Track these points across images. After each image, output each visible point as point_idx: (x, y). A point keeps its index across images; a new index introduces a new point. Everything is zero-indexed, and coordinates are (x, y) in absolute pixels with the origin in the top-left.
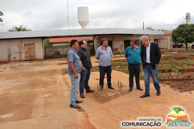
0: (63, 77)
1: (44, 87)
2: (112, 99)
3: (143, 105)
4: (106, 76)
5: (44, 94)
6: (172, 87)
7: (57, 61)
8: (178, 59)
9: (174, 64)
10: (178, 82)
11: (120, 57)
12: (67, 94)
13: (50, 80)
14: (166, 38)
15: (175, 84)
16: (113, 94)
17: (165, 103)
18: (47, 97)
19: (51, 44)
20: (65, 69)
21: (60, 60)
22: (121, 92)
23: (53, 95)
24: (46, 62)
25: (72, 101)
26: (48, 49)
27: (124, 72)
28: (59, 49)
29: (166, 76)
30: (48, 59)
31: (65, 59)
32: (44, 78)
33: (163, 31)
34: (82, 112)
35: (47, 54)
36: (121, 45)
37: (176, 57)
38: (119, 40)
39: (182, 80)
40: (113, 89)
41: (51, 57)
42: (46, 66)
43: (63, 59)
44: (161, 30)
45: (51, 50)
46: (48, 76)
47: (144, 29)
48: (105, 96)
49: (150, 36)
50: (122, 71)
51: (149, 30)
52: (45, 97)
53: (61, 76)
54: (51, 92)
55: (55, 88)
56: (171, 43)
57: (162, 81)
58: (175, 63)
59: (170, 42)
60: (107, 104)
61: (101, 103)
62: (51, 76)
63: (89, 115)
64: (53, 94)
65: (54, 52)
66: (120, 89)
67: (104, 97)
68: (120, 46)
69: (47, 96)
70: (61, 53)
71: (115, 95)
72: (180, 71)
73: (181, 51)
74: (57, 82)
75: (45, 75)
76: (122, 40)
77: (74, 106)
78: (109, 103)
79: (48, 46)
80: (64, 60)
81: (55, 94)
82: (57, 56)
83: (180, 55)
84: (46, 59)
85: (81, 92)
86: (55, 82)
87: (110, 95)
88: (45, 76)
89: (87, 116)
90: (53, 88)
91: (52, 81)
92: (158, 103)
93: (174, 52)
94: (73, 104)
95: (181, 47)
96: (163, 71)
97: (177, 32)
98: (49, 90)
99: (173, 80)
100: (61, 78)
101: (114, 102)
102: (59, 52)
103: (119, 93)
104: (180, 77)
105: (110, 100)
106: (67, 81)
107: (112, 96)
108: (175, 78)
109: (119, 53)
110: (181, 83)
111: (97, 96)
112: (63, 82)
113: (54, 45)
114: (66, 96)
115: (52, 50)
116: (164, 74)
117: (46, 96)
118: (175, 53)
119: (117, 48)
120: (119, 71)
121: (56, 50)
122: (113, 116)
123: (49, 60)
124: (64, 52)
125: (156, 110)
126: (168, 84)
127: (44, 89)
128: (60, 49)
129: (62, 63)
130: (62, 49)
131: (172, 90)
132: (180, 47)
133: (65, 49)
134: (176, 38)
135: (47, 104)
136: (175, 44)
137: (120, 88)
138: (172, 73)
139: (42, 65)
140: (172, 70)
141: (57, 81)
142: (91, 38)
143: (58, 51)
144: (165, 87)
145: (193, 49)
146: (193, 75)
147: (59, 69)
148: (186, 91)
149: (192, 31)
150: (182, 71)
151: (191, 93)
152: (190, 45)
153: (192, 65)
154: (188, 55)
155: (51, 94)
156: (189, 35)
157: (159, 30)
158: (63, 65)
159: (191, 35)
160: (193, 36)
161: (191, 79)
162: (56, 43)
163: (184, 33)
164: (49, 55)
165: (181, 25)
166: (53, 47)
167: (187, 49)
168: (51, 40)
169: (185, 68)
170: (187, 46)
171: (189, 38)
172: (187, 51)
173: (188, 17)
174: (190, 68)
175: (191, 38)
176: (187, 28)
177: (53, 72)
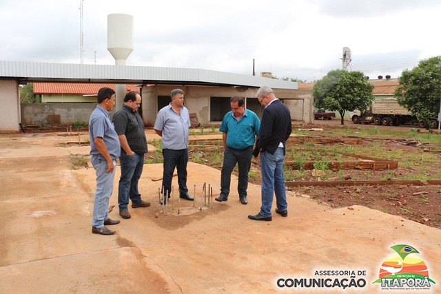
0: (76, 174)
1: (29, 196)
2: (192, 221)
3: (258, 233)
5: (33, 210)
6: (314, 197)
7: (54, 138)
8: (324, 144)
9: (318, 153)
10: (327, 189)
11: (202, 133)
12: (89, 210)
13: (42, 179)
14: (301, 96)
15: (320, 192)
16: (193, 211)
17: (302, 229)
18: (40, 218)
19: (38, 96)
20: (76, 155)
21: (63, 135)
22: (208, 206)
23: (55, 213)
25: (97, 221)
26: (29, 109)
27: (211, 165)
28: (58, 110)
29: (301, 177)
30: (30, 132)
31: (73, 133)
32: (27, 176)
33: (295, 81)
34: (128, 248)
35: (28, 121)
36: (204, 108)
37: (322, 138)
38: (200, 97)
39: (334, 184)
40: (192, 200)
41: (37, 127)
42: (29, 147)
43: (69, 133)
44: (290, 80)
45: (37, 110)
46: (37, 171)
47: (254, 74)
48: (176, 214)
50: (207, 164)
51: (266, 78)
52: (35, 218)
53: (69, 170)
54: (48, 206)
55: (58, 197)
56: (311, 109)
57: (294, 186)
58: (319, 151)
59: (308, 106)
60: (180, 232)
61: (169, 229)
62: (43, 170)
63: (145, 254)
64: (56, 211)
65: (45, 116)
66: (207, 201)
67: (174, 217)
68: (200, 109)
69: (42, 215)
70: (64, 120)
71: (196, 214)
72: (330, 166)
73: (332, 128)
74: (61, 185)
75: (28, 169)
76: (205, 96)
77: (101, 231)
78: (186, 228)
79: (29, 102)
80: (72, 135)
81: (60, 212)
82: (53, 125)
83: (329, 135)
84: (24, 132)
85: (122, 206)
86: (57, 185)
87: (185, 212)
88: (29, 171)
89: (140, 256)
91: (47, 183)
92: (289, 228)
93: (317, 127)
94: (98, 227)
95: (330, 119)
96: (296, 167)
97: (325, 86)
98: (44, 201)
99: (316, 184)
100: (71, 176)
101: (195, 226)
102: (59, 116)
103: (204, 208)
104: (331, 179)
105: (187, 223)
106: (85, 182)
107: (190, 215)
108: (319, 180)
109: (197, 124)
110: (333, 190)
111: (157, 214)
112: (75, 186)
113: (45, 100)
114: (88, 215)
115: (40, 110)
116: (298, 173)
117: (37, 214)
118: (319, 131)
119: (195, 114)
120: (202, 163)
121: (51, 111)
122: (198, 254)
124: (70, 118)
125: (286, 242)
126: (306, 192)
127: (30, 200)
128: (61, 110)
129: (68, 143)
130: (65, 110)
131: (314, 203)
132: (329, 117)
133: (73, 110)
134: (320, 98)
135: (42, 233)
136: (319, 111)
137: (207, 199)
138: (314, 170)
139: (18, 146)
140: (314, 165)
141: (61, 183)
142: (135, 88)
143: (57, 113)
144: (300, 198)
145: (355, 123)
146: (355, 175)
147: (61, 155)
148: (342, 205)
149: (353, 85)
150: (333, 167)
151: (352, 209)
152: (349, 115)
153: (354, 155)
154: (345, 135)
155: (49, 211)
156: (347, 93)
157: (287, 79)
158: (69, 148)
159: (352, 94)
160: (357, 96)
161: (351, 184)
162: (50, 95)
163: (338, 89)
164: (33, 123)
165: (334, 71)
166: (44, 105)
167: (342, 123)
168: (38, 88)
169: (340, 161)
170: (342, 117)
171: (348, 99)
172: (343, 128)
173: (347, 57)
174: (349, 161)
175: (352, 101)
176: (344, 79)
177: (48, 163)
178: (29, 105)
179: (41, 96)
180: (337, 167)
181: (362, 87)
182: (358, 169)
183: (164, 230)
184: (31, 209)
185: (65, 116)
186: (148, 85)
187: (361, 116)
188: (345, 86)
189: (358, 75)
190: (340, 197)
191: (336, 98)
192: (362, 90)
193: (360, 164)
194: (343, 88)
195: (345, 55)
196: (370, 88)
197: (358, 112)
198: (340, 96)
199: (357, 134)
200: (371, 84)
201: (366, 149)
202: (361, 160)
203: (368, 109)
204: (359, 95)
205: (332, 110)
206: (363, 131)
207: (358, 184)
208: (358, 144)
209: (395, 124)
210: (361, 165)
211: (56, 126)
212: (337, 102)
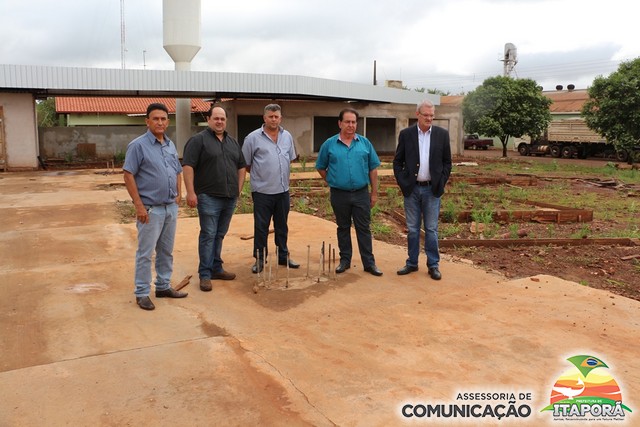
1: (66, 262)
4: (271, 227)
5: (77, 281)
6: (479, 264)
7: (89, 178)
8: (482, 184)
9: (477, 198)
10: (496, 251)
11: (304, 170)
13: (80, 238)
14: (446, 116)
15: (487, 255)
16: (307, 284)
17: (469, 309)
18: (85, 294)
19: (62, 116)
20: (125, 202)
21: (101, 173)
22: (328, 276)
23: (107, 287)
24: (49, 178)
26: (50, 135)
27: (324, 217)
28: (93, 136)
29: (454, 235)
30: (53, 169)
31: (116, 170)
32: (59, 233)
33: (434, 93)
34: (221, 338)
35: (49, 153)
36: (304, 133)
37: (478, 177)
38: (299, 117)
39: (504, 244)
41: (62, 162)
43: (111, 170)
44: (426, 92)
45: (61, 137)
46: (72, 225)
47: (375, 83)
48: (283, 289)
49: (399, 108)
50: (317, 214)
51: (394, 89)
52: (79, 294)
53: (118, 225)
54: (95, 277)
55: (107, 263)
56: (459, 135)
57: (450, 245)
58: (477, 195)
59: (456, 129)
61: (276, 311)
62: (82, 225)
64: (108, 284)
65: (73, 145)
66: (327, 268)
67: (281, 291)
68: (300, 134)
69: (87, 289)
70: (101, 150)
71: (313, 287)
72: (496, 218)
73: (490, 161)
74: (110, 246)
75: (58, 223)
76: (308, 116)
78: (300, 308)
79: (49, 125)
80: (115, 173)
81: (113, 285)
82: (86, 159)
83: (487, 172)
84: (45, 169)
86: (103, 245)
88: (60, 226)
89: (239, 350)
90: (99, 264)
91: (88, 243)
92: (449, 307)
93: (468, 161)
95: (486, 148)
96: (446, 218)
97: (480, 100)
98: (87, 269)
99: (479, 244)
100: (122, 233)
102: (94, 145)
103: (323, 280)
104: (499, 236)
105: (301, 301)
107: (304, 289)
108: (482, 238)
110: (504, 253)
111: (256, 288)
112: (128, 246)
113: (72, 122)
115: (66, 137)
116: (450, 228)
117: (81, 288)
118: (472, 166)
120: (310, 212)
121: (82, 138)
123: (60, 174)
124: (110, 148)
125: (449, 328)
126: (467, 255)
127: (68, 269)
128: (96, 136)
129: (111, 185)
130: (102, 137)
131: (481, 272)
132: (484, 146)
133: (114, 136)
134: (473, 118)
136: (470, 138)
137: (327, 265)
138: (473, 224)
139: (39, 189)
140: (474, 216)
141: (109, 243)
142: (203, 105)
143: (90, 141)
144: (456, 265)
145: (522, 155)
146: (533, 231)
147: (103, 202)
148: (521, 275)
149: (521, 99)
150: (500, 219)
151: (537, 280)
152: (514, 142)
153: (528, 202)
154: (510, 172)
155: (98, 284)
156: (513, 111)
157: (422, 90)
158: (114, 192)
159: (518, 112)
160: (526, 115)
161: (529, 243)
162: (80, 114)
163: (499, 105)
164: (57, 155)
165: (492, 79)
166: (71, 129)
167: (505, 155)
168: (62, 104)
169: (509, 210)
170: (505, 146)
171: (514, 120)
172: (506, 162)
173: (511, 58)
174: (523, 210)
175: (520, 122)
176: (507, 90)
177: (85, 214)
178: (51, 129)
179: (66, 117)
180: (505, 220)
181: (534, 102)
182: (535, 221)
183: (270, 311)
184: (71, 282)
185: (102, 145)
186: (222, 100)
187: (531, 145)
188: (509, 101)
189: (528, 85)
190: (516, 262)
191: (496, 118)
192: (533, 106)
193: (538, 214)
194: (506, 103)
195: (507, 55)
196: (545, 103)
197: (526, 139)
198: (502, 115)
199: (527, 170)
200: (547, 98)
201: (544, 192)
202: (539, 209)
203: (542, 134)
204: (529, 114)
205: (489, 136)
206: (535, 167)
207: (540, 244)
208: (530, 185)
209: (581, 156)
210: (540, 216)
211: (90, 160)
212: (496, 124)
